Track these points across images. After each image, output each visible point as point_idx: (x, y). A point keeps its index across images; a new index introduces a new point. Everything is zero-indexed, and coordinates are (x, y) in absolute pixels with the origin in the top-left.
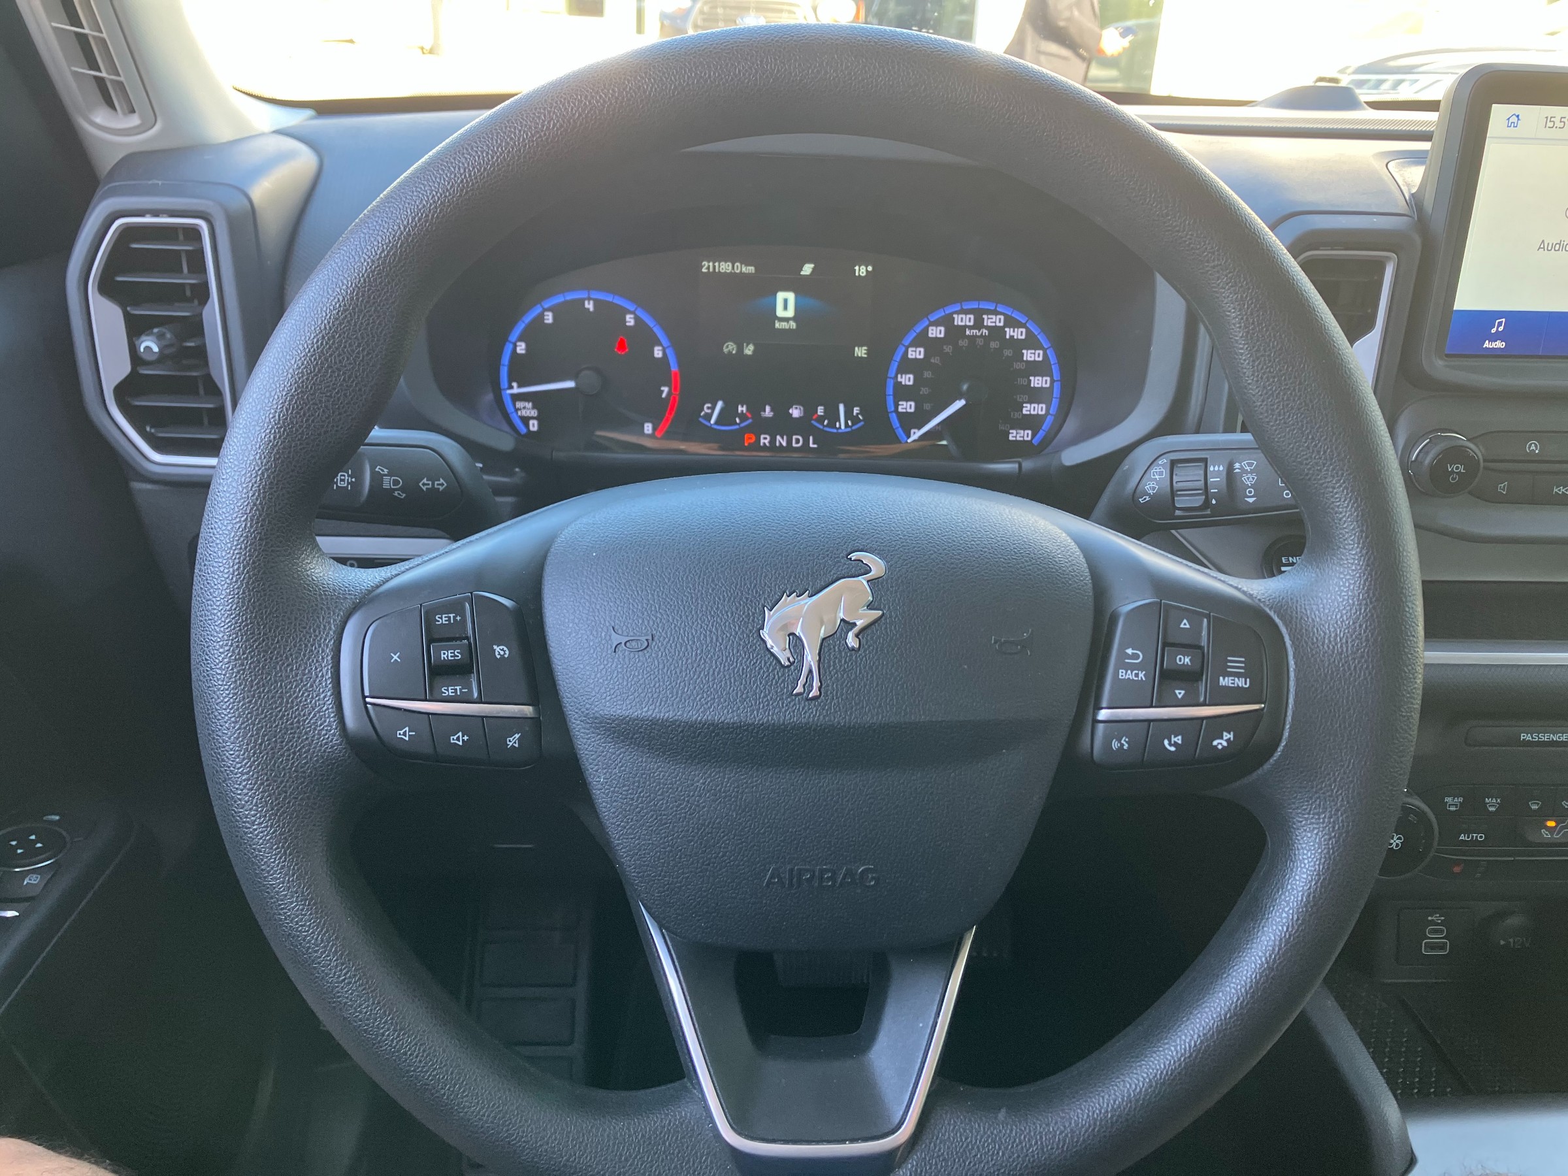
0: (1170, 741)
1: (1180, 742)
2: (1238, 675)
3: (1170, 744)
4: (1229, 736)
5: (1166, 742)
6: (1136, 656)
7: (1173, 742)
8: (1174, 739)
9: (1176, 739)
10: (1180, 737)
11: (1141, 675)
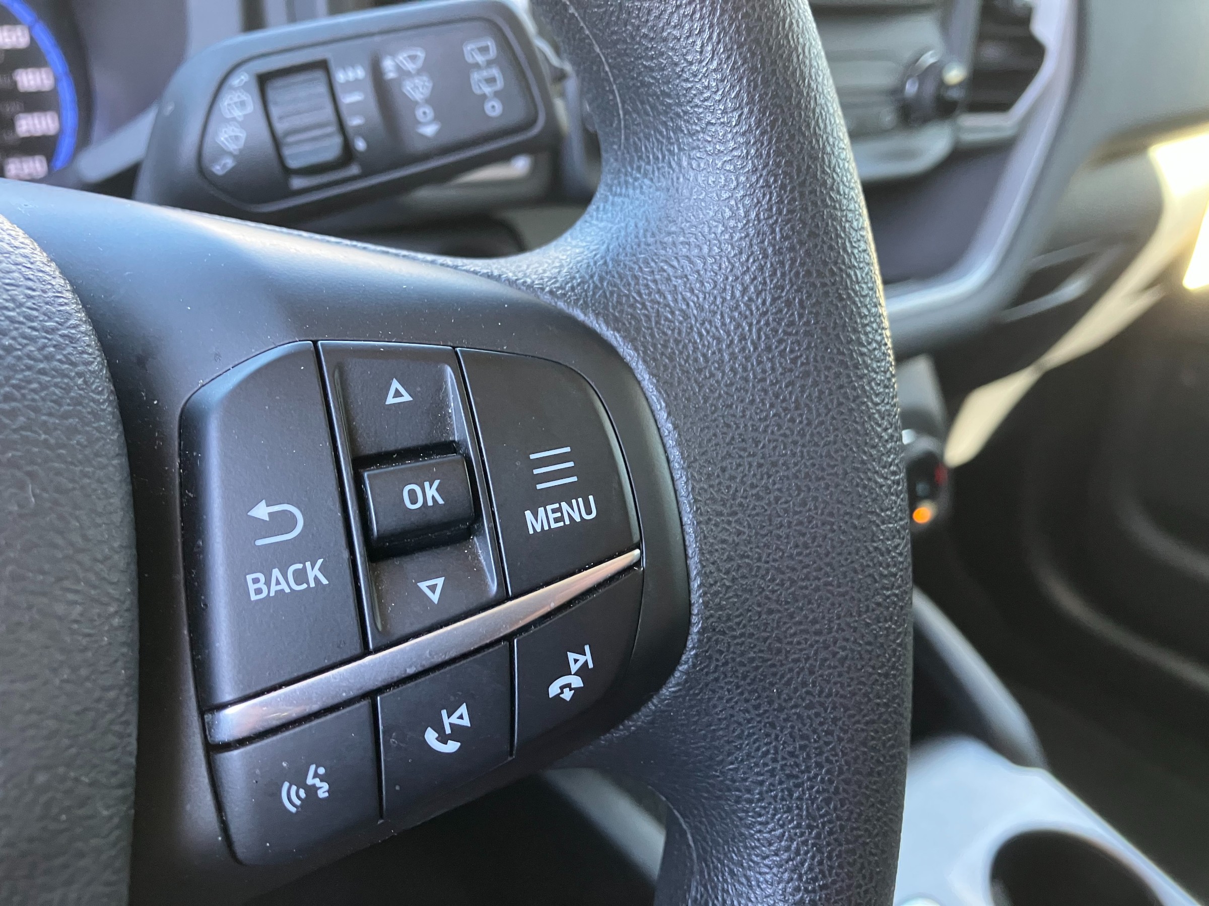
0: (439, 728)
1: (466, 722)
2: (565, 494)
3: (443, 739)
4: (582, 659)
5: (431, 736)
6: (282, 522)
7: (448, 731)
8: (447, 722)
9: (454, 719)
10: (463, 709)
11: (314, 572)
